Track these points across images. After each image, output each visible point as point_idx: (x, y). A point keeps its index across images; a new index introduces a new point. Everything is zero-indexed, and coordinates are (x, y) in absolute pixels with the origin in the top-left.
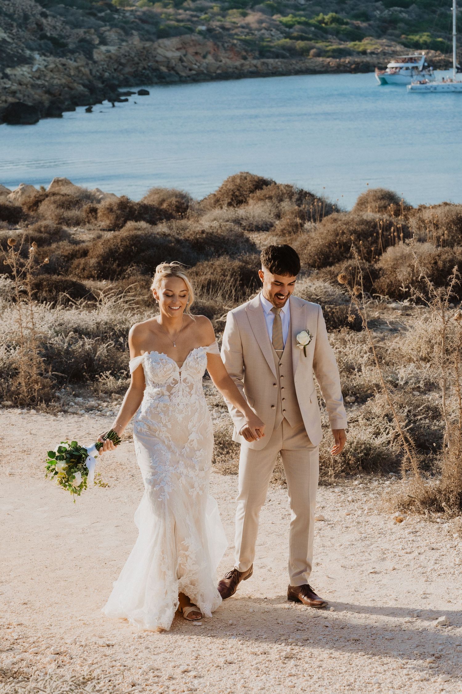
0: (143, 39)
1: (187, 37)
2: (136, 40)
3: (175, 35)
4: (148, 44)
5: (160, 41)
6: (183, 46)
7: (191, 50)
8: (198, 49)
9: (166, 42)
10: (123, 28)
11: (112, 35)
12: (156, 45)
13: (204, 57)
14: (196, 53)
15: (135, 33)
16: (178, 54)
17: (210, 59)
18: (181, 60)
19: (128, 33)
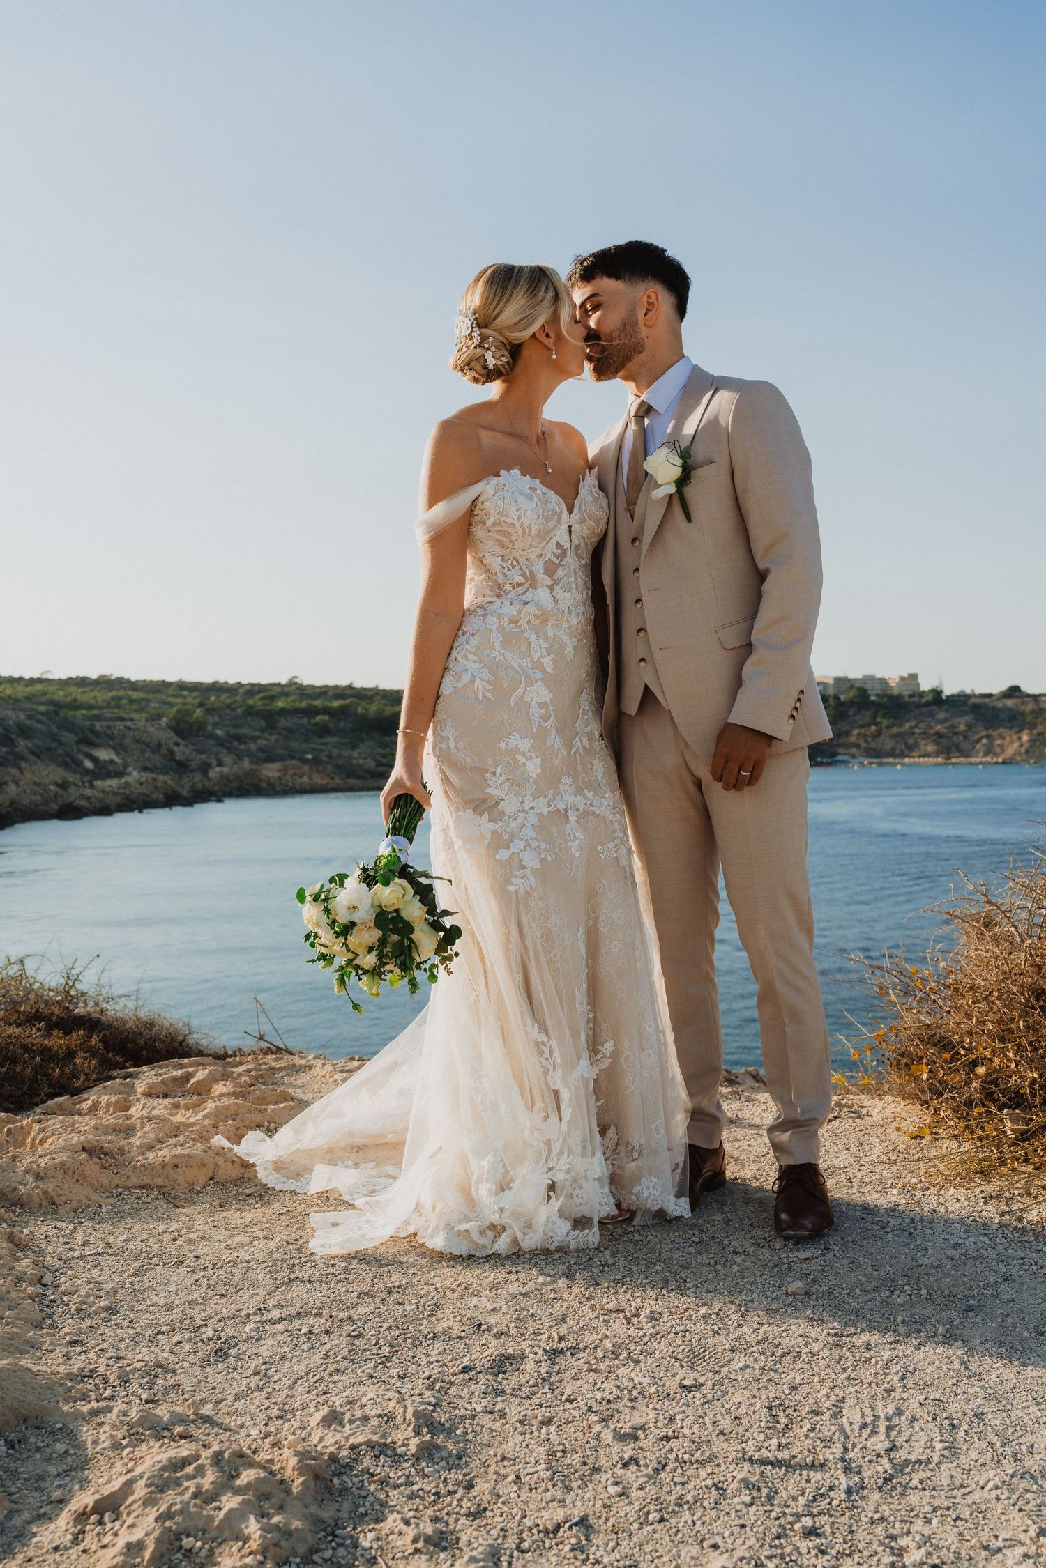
0: (252, 762)
1: (288, 763)
2: (246, 764)
3: (278, 761)
4: (254, 767)
5: (266, 765)
6: (285, 770)
7: (291, 772)
8: (296, 771)
9: (271, 766)
10: (237, 755)
11: (228, 759)
12: (261, 767)
13: (301, 777)
14: (295, 774)
15: (246, 758)
16: (278, 774)
17: (305, 779)
18: (280, 778)
19: (240, 758)
